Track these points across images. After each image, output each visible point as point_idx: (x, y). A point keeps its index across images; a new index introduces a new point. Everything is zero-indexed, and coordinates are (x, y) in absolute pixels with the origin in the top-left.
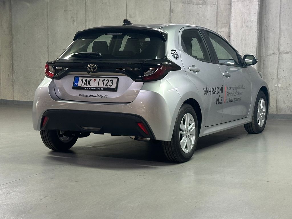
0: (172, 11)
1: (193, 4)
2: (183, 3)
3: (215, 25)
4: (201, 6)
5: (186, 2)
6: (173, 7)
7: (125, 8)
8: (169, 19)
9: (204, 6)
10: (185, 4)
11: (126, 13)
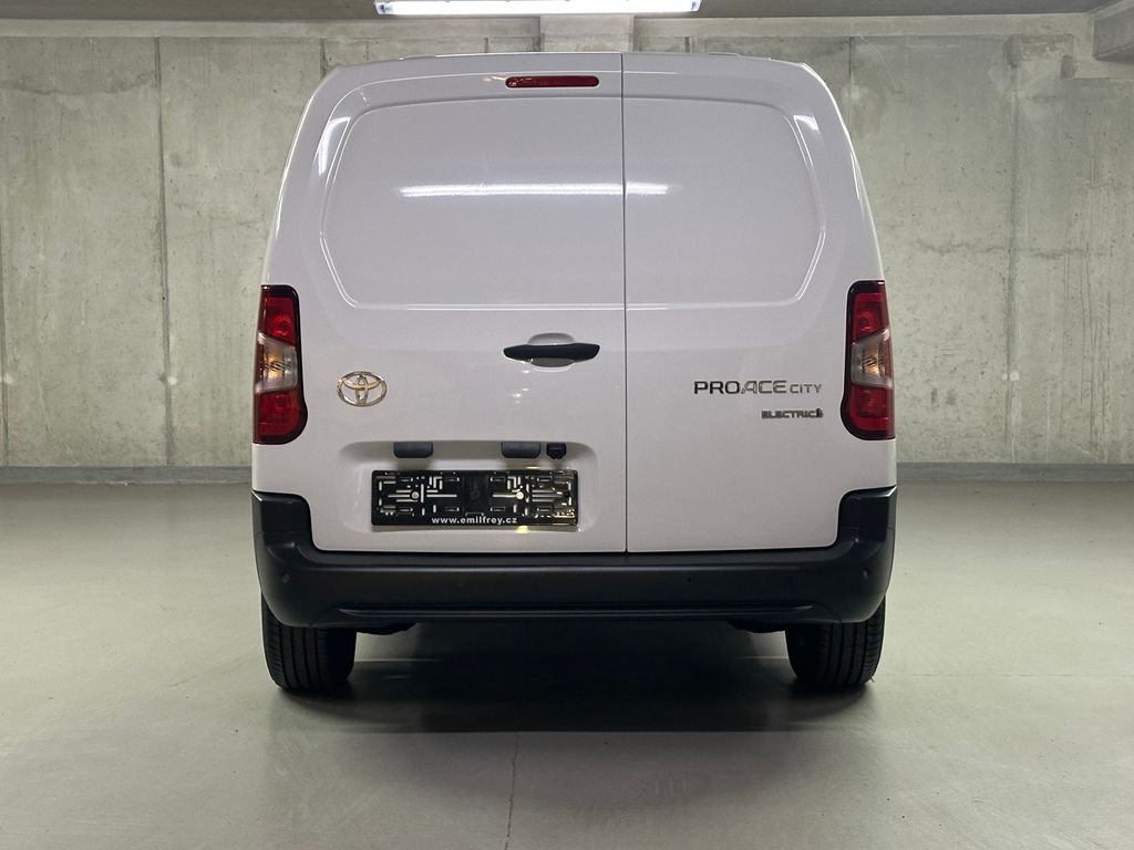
7: (154, 131)
11: (157, 147)
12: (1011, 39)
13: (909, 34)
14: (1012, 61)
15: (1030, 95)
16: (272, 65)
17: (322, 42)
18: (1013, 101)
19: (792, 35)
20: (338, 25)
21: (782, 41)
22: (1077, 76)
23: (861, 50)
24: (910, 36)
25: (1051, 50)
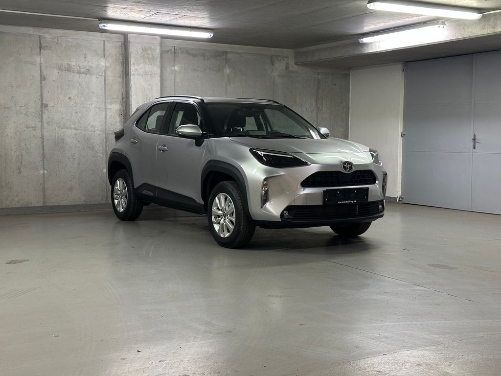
0: (43, 78)
1: (73, 72)
2: (59, 69)
3: (103, 100)
4: (83, 76)
5: (64, 69)
6: (45, 73)
8: (40, 89)
9: (88, 76)
10: (62, 71)
12: (272, 56)
13: (244, 51)
14: (272, 63)
15: (277, 75)
16: (19, 44)
17: (40, 36)
18: (273, 76)
19: (208, 49)
20: (46, 30)
21: (205, 50)
22: (290, 69)
23: (229, 56)
24: (244, 53)
25: (283, 60)
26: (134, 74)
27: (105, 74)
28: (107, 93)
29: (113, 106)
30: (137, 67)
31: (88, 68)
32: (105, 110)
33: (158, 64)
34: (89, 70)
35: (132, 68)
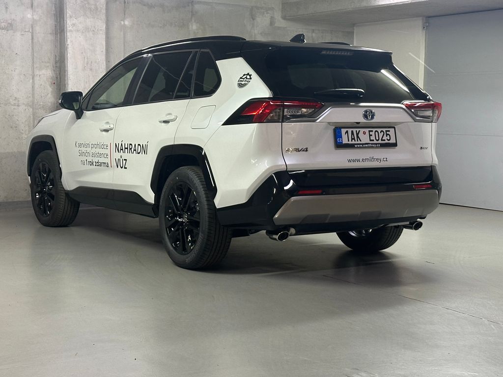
14: (253, 18)
15: (260, 32)
18: (253, 34)
22: (276, 25)
23: (197, 7)
24: (215, 3)
25: (267, 13)
26: (71, 31)
27: (33, 30)
28: (35, 55)
29: (44, 71)
30: (75, 21)
31: (10, 22)
32: (33, 78)
33: (103, 17)
34: (11, 25)
35: (68, 22)
